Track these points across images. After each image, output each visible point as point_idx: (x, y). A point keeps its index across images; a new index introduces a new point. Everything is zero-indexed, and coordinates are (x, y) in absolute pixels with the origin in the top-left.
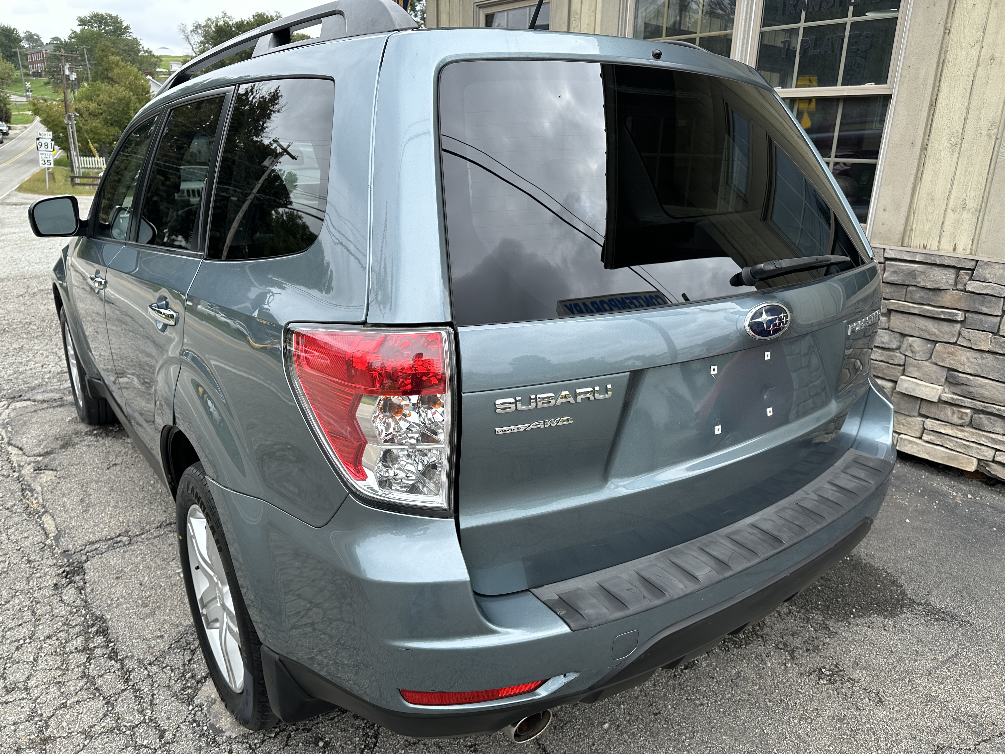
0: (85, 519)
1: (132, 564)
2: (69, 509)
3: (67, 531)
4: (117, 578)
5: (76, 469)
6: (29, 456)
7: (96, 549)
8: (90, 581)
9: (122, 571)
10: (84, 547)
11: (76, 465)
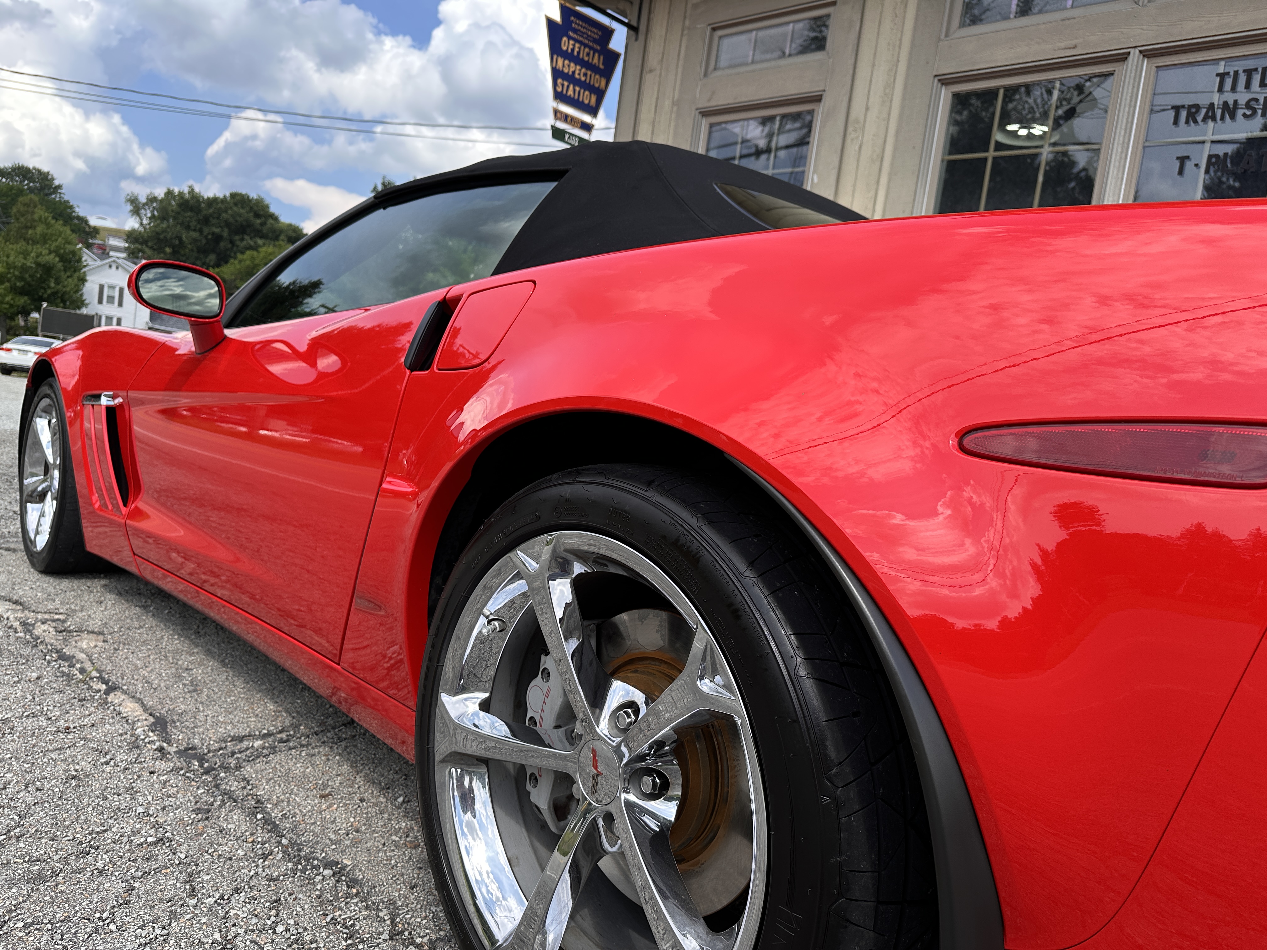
0: (201, 703)
1: (339, 775)
2: (160, 685)
3: (175, 717)
4: (322, 796)
5: (140, 634)
6: (38, 613)
7: (247, 749)
8: (269, 799)
9: (325, 786)
10: (224, 745)
11: (139, 629)
